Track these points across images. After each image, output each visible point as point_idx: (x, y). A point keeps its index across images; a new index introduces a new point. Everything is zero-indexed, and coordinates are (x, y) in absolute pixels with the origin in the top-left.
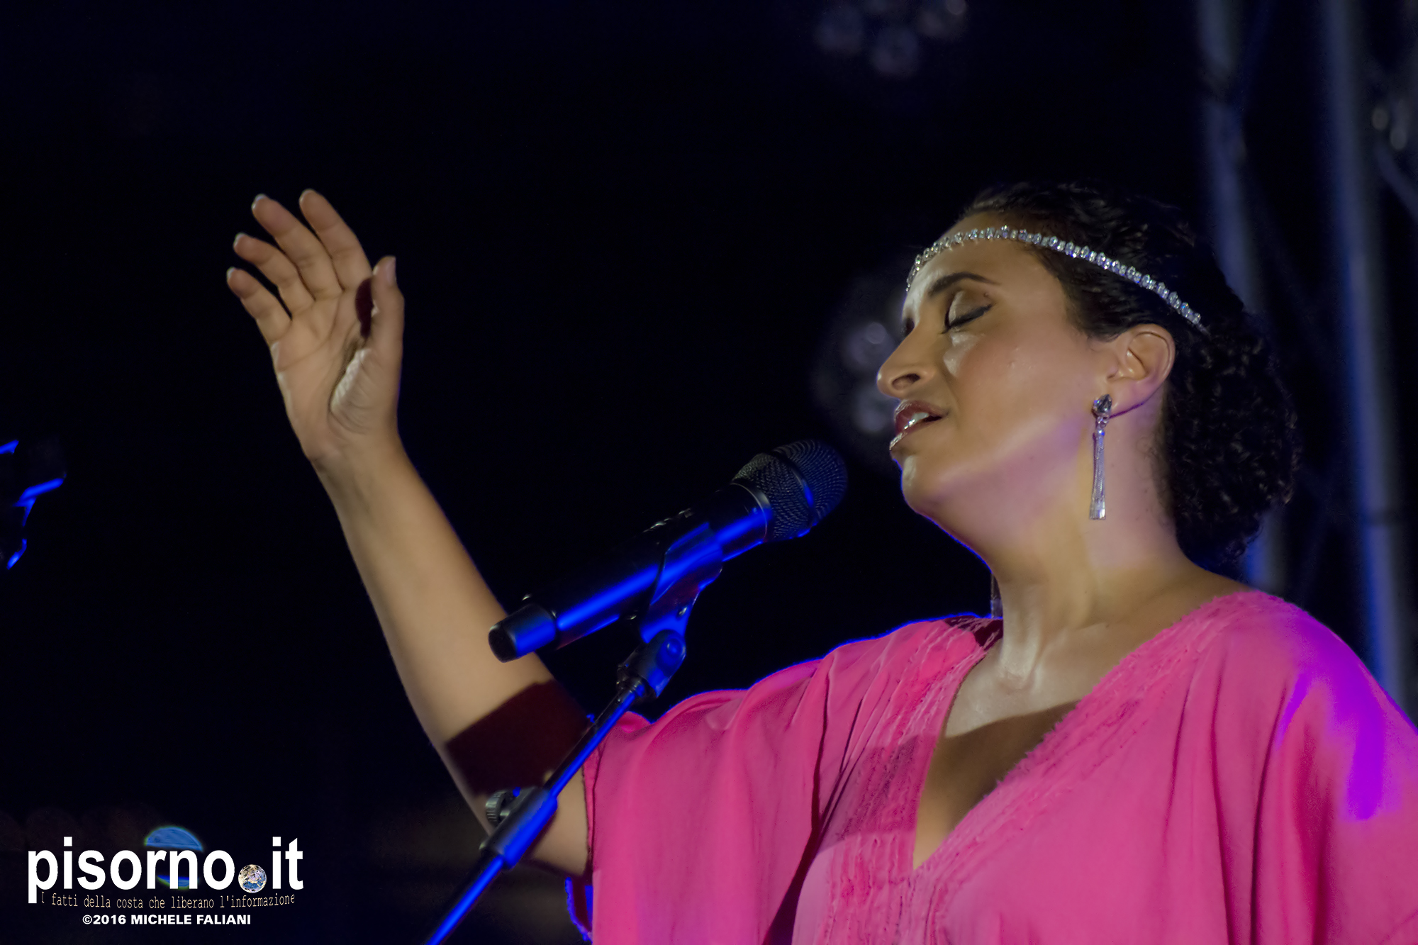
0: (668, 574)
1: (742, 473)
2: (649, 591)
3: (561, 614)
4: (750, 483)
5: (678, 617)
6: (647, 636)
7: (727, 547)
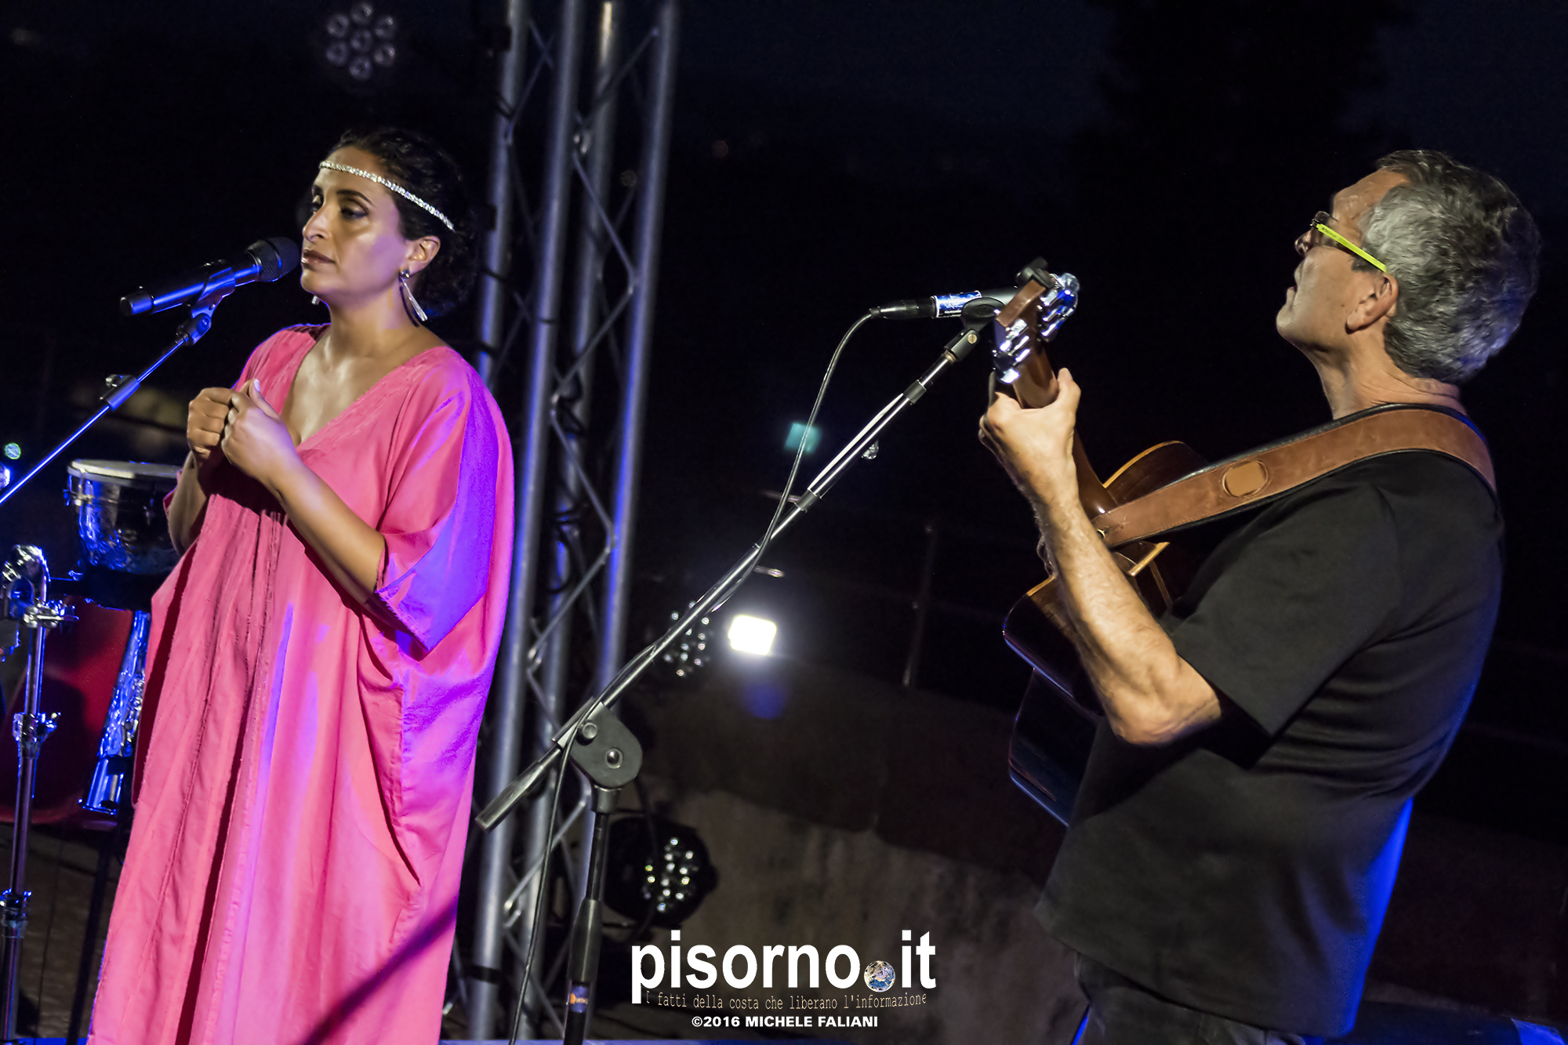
0: (208, 288)
1: (251, 248)
2: (200, 293)
3: (155, 299)
4: (255, 253)
5: (210, 309)
6: (194, 315)
7: (238, 280)
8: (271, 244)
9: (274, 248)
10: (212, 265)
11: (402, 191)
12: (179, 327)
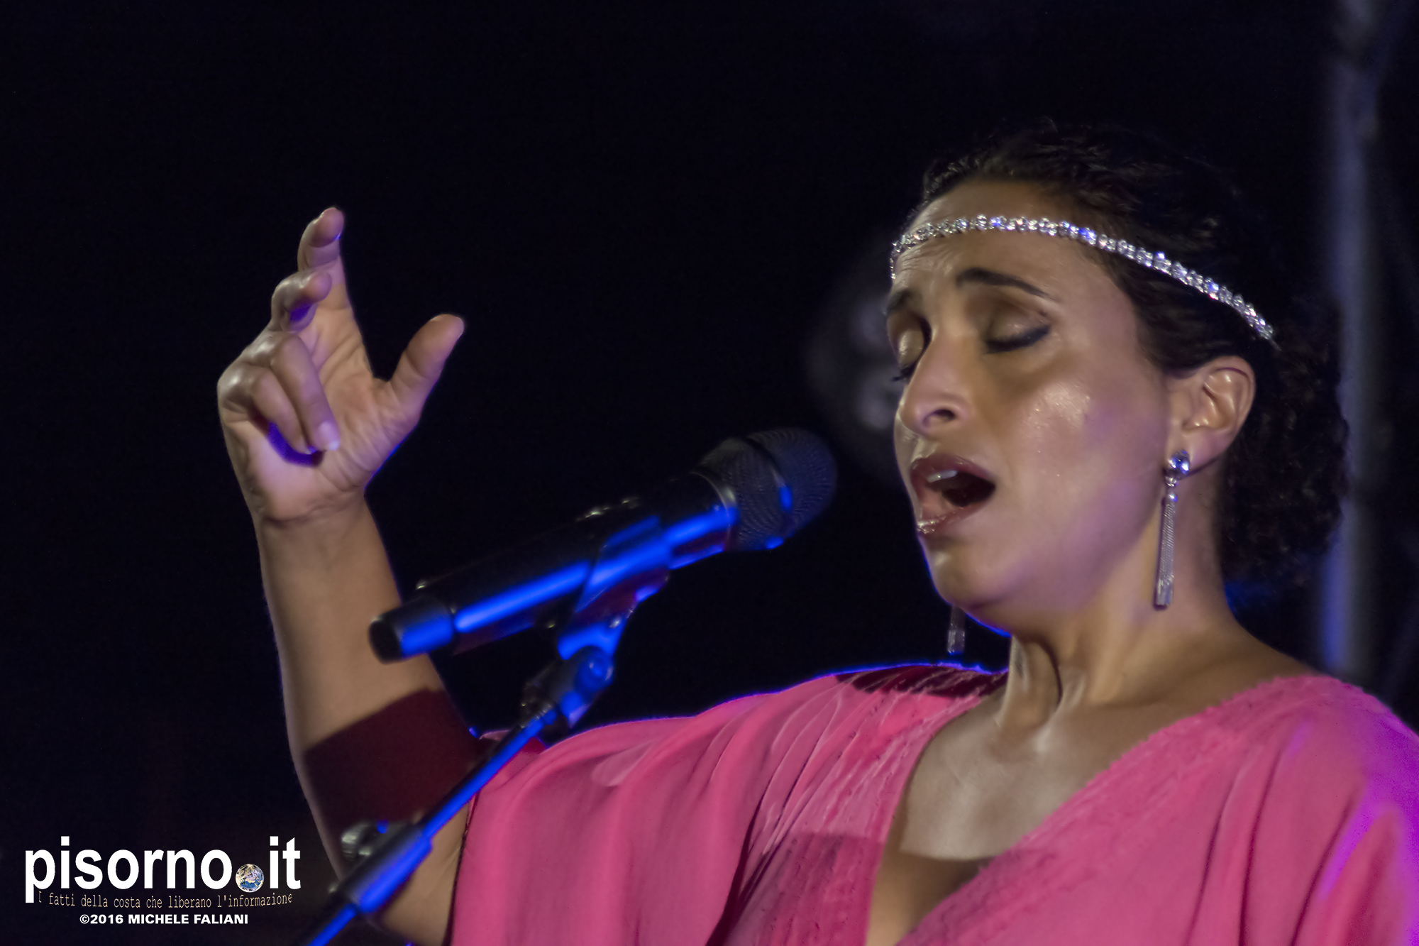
0: (602, 576)
1: (706, 460)
2: (576, 593)
3: (461, 612)
4: (717, 473)
5: (608, 632)
6: (567, 650)
7: (679, 550)
8: (758, 447)
9: (768, 456)
10: (607, 513)
11: (1127, 249)
12: (529, 685)
